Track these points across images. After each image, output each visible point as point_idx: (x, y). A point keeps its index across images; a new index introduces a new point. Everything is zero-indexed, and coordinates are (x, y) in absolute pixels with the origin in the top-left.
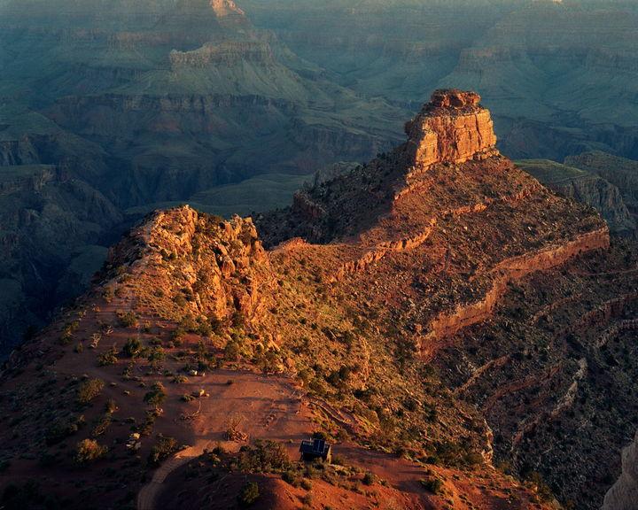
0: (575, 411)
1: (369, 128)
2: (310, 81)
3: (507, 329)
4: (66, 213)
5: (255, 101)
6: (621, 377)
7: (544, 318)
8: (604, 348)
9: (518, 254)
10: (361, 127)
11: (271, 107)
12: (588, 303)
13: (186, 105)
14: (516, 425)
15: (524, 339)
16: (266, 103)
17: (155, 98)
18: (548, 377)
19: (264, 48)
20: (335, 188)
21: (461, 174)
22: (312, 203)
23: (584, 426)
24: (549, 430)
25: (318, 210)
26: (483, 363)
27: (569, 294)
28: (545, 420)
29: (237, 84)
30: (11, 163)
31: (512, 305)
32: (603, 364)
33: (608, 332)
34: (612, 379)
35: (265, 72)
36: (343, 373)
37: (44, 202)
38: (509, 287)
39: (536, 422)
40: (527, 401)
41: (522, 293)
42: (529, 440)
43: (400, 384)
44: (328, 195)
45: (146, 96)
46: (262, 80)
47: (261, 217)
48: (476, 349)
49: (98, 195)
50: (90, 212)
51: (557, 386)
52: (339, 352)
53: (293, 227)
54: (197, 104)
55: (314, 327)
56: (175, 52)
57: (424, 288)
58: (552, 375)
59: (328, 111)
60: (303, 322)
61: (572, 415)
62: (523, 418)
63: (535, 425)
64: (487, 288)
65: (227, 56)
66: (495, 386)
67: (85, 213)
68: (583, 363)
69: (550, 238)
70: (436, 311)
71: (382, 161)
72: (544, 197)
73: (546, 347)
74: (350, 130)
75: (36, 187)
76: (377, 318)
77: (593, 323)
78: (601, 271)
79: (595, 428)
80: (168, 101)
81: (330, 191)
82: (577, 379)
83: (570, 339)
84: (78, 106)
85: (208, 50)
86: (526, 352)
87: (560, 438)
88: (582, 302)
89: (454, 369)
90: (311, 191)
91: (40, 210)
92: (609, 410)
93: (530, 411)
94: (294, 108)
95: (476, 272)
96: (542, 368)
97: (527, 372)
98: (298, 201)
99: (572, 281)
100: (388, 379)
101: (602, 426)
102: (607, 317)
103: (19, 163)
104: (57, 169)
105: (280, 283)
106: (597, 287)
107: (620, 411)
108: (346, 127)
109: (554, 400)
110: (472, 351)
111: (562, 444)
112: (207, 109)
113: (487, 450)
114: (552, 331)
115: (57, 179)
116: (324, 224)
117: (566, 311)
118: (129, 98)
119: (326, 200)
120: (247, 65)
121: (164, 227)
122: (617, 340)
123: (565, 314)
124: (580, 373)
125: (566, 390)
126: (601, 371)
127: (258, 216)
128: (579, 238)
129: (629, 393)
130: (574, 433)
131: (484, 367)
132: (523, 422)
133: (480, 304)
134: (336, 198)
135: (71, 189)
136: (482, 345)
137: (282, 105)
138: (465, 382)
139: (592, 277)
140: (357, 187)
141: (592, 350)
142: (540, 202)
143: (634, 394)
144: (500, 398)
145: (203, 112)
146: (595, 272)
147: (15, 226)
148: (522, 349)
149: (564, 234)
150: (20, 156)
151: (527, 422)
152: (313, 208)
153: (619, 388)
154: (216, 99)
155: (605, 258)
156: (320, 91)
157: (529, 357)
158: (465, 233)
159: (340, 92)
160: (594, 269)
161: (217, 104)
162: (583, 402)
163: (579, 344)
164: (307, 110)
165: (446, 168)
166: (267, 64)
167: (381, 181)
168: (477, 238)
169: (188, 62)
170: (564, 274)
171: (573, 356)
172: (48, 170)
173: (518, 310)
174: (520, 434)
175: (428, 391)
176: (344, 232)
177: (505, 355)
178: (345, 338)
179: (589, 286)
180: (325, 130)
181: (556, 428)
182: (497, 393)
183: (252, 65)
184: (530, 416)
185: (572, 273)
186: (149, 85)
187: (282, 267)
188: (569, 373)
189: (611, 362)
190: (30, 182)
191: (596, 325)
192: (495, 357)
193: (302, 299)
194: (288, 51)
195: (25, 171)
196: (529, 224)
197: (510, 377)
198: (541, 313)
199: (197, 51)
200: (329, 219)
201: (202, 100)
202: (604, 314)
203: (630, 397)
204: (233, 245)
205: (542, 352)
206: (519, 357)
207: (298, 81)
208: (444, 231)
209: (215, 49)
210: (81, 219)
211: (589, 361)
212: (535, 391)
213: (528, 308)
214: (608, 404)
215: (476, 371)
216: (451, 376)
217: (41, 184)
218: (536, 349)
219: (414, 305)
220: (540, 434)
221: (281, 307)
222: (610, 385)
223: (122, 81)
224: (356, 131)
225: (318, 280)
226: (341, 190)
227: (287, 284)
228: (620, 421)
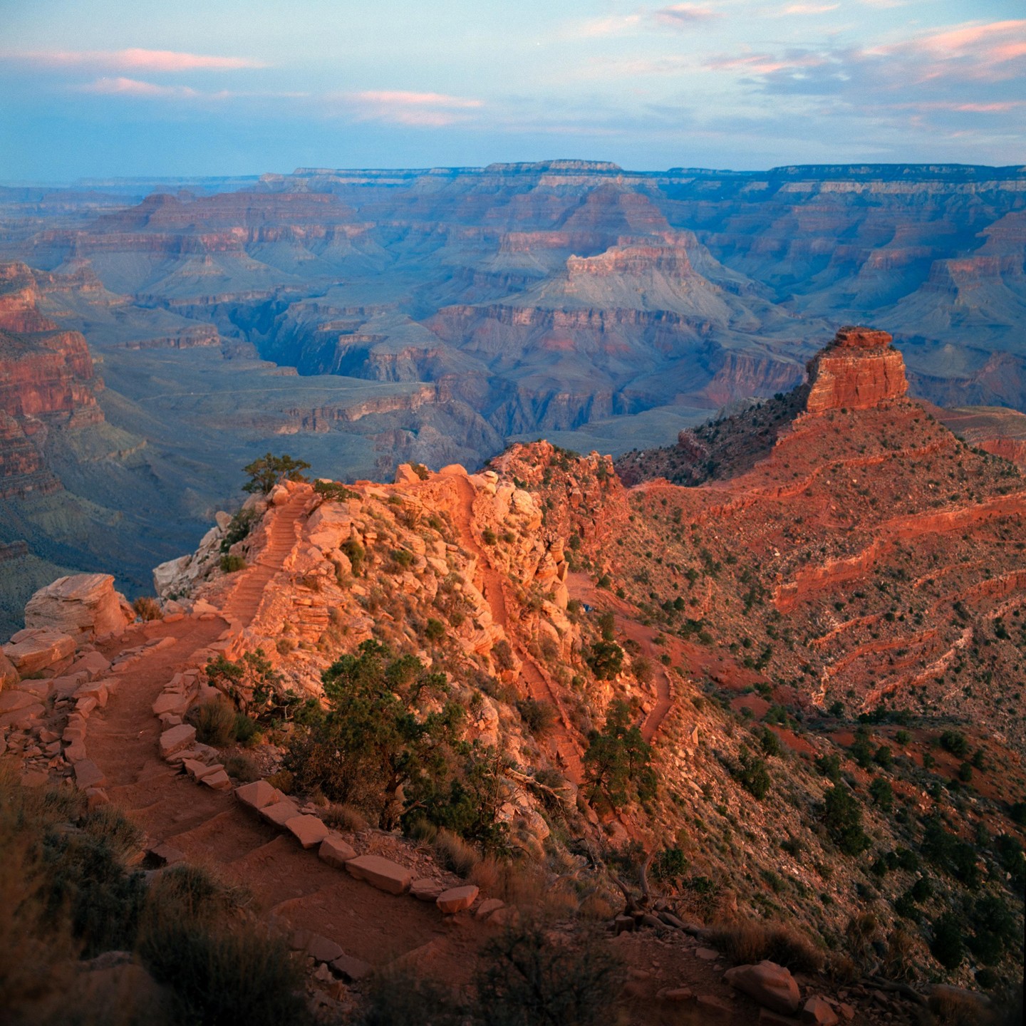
0: (946, 679)
1: (801, 357)
2: (734, 296)
3: (882, 588)
4: (444, 437)
5: (664, 317)
6: (1008, 651)
7: (931, 582)
8: (998, 620)
9: (912, 512)
10: (792, 355)
11: (684, 327)
12: (987, 571)
13: (583, 319)
14: (873, 684)
15: (899, 600)
16: (678, 320)
17: (548, 311)
18: (920, 641)
19: (679, 255)
20: (723, 429)
21: (859, 422)
22: (696, 444)
23: (953, 694)
24: (911, 693)
25: (702, 451)
26: (847, 619)
27: (966, 559)
28: (909, 683)
29: (644, 297)
30: (388, 379)
31: (895, 565)
32: (991, 636)
33: (1007, 604)
34: (998, 652)
35: (679, 283)
36: (679, 604)
37: (421, 423)
38: (895, 547)
39: (897, 683)
40: (891, 663)
41: (909, 554)
42: (886, 700)
43: (741, 623)
44: (714, 436)
45: (539, 309)
46: (674, 292)
47: (642, 455)
48: (842, 605)
49: (480, 419)
50: (470, 436)
51: (928, 653)
52: (680, 586)
53: (675, 467)
54: (596, 320)
55: (659, 561)
56: (573, 257)
57: (794, 539)
58: (924, 640)
59: (751, 334)
60: (649, 555)
61: (940, 682)
62: (883, 677)
63: (896, 687)
64: (863, 545)
65: (634, 264)
66: (857, 643)
67: (464, 438)
68: (967, 633)
69: (954, 498)
70: (803, 562)
71: (777, 403)
72: (957, 453)
73: (923, 610)
74: (775, 357)
75: (414, 407)
76: (735, 563)
77: (991, 592)
78: (1011, 539)
79: (965, 698)
80: (562, 315)
81: (717, 432)
82: (957, 648)
83: (957, 606)
84: (463, 317)
85: (613, 256)
86: (898, 614)
87: (923, 703)
88: (981, 570)
89: (815, 622)
90: (698, 431)
91: (416, 432)
92: (987, 682)
93: (893, 672)
94: (710, 329)
95: (856, 528)
96: (913, 630)
97: (895, 633)
98: (682, 441)
99: (973, 547)
100: (728, 617)
101: (975, 697)
102: (1009, 588)
103: (397, 379)
104: (437, 389)
105: (631, 519)
106: (1003, 556)
107: (1000, 686)
108: (771, 354)
109: (923, 664)
110: (838, 606)
111: (924, 708)
112: (607, 326)
113: (818, 691)
114: (938, 596)
115: (436, 398)
116: (704, 466)
117: (959, 577)
118: (520, 310)
119: (711, 441)
120: (657, 276)
121: (520, 459)
122: (1016, 614)
123: (957, 581)
124: (961, 642)
125: (939, 657)
126: (987, 643)
127: (640, 453)
128: (989, 501)
129: (1016, 668)
130: (940, 700)
131: (848, 623)
132: (883, 681)
133: (853, 560)
134: (722, 440)
135: (450, 411)
136: (851, 601)
137: (698, 323)
138: (823, 635)
139: (998, 544)
140: (746, 429)
141: (980, 622)
142: (951, 458)
143: (1022, 671)
144: (862, 656)
145: (602, 329)
146: (1004, 539)
147: (390, 448)
148: (894, 609)
149: (972, 495)
150: (398, 372)
151: (887, 683)
152: (697, 449)
153: (1004, 662)
154: (619, 313)
155: (1020, 525)
156: (745, 309)
157: (901, 619)
158: (854, 486)
159: (770, 311)
160: (1004, 536)
161: (619, 320)
162: (957, 671)
163: (967, 613)
164: (727, 332)
165: (843, 415)
166: (682, 274)
167: (771, 425)
168: (866, 493)
169: (589, 270)
170: (965, 538)
171: (957, 624)
172: (427, 389)
173: (900, 572)
174: (876, 693)
175: (768, 633)
176: (719, 476)
177: (874, 613)
178: (690, 575)
179: (992, 553)
180: (746, 356)
181: (920, 692)
182: (857, 650)
183: (663, 275)
184: (892, 677)
185: (975, 539)
186: (543, 295)
187: (639, 505)
188: (947, 640)
189: (1001, 634)
190: (408, 400)
191: (994, 596)
192: (862, 614)
193: (651, 534)
194: (710, 258)
195: (403, 388)
196: (931, 482)
197: (875, 636)
198: (928, 577)
199: (600, 257)
200: (710, 462)
201: (601, 314)
202: (1005, 585)
203: (1016, 673)
204: (585, 480)
205: (917, 615)
206: (889, 617)
207: (719, 295)
208: (828, 482)
209: (622, 254)
210: (459, 445)
211: (975, 631)
212: (900, 653)
213: (914, 570)
214: (987, 678)
215: (838, 626)
216: (809, 628)
217: (419, 403)
218: (911, 611)
219: (778, 554)
220: (901, 696)
221: (628, 540)
222: (995, 658)
223: (512, 290)
224: (783, 359)
225: (676, 521)
226: (729, 432)
227: (638, 521)
228: (997, 695)
